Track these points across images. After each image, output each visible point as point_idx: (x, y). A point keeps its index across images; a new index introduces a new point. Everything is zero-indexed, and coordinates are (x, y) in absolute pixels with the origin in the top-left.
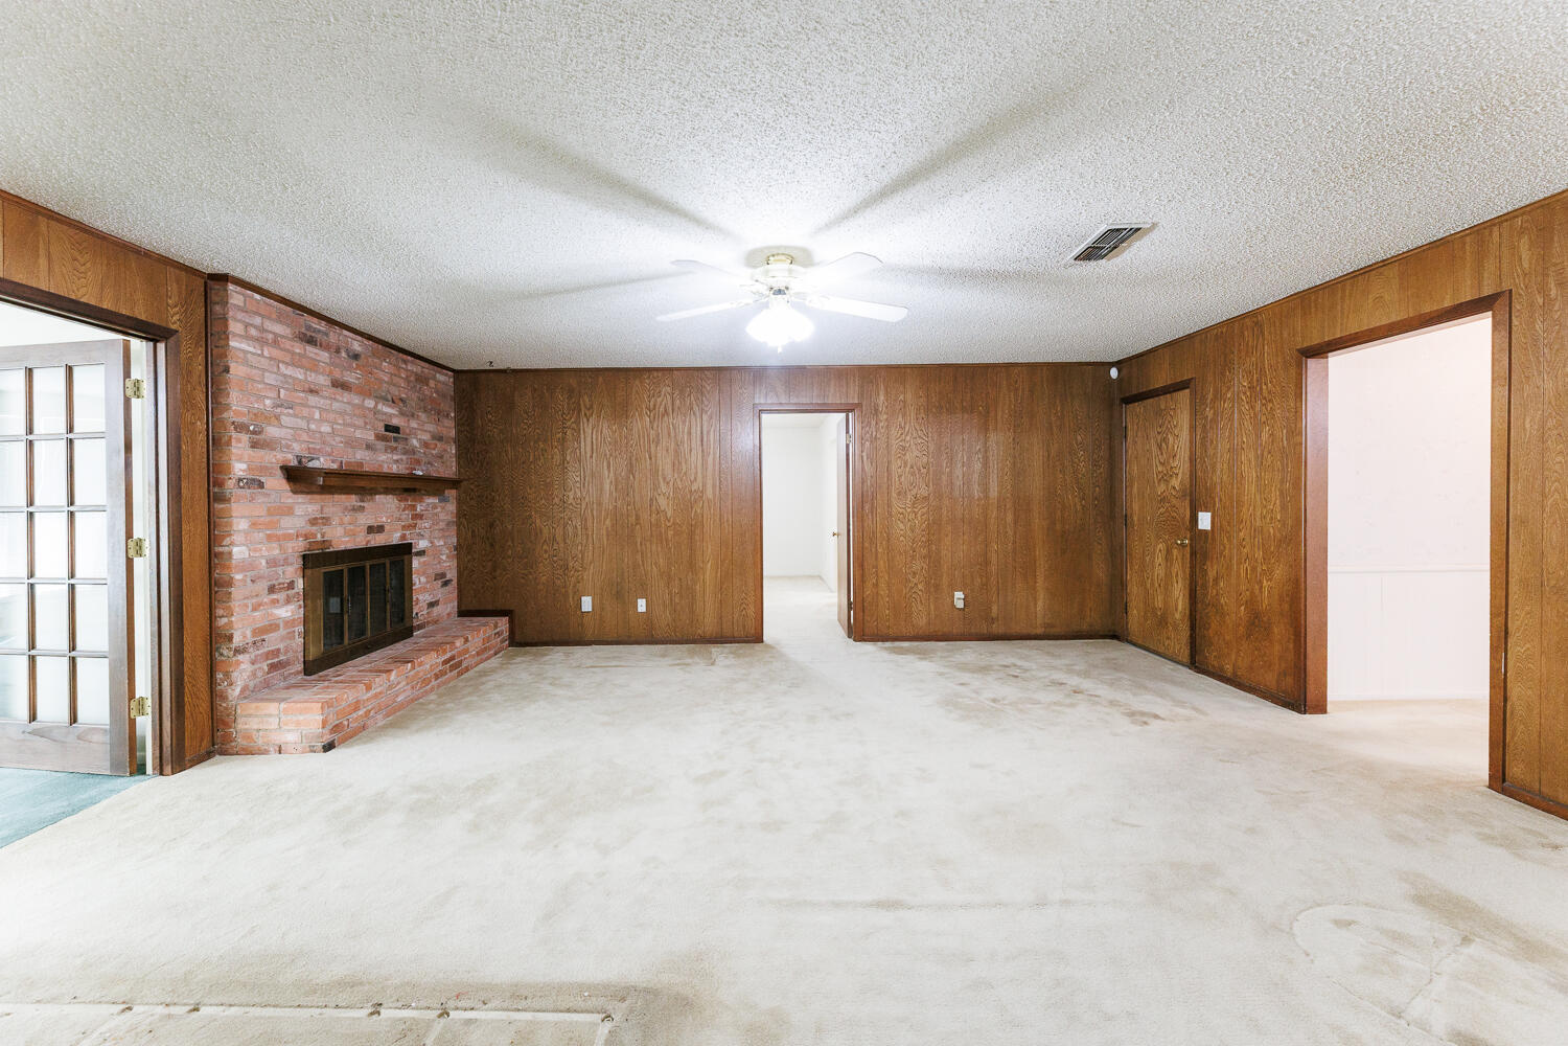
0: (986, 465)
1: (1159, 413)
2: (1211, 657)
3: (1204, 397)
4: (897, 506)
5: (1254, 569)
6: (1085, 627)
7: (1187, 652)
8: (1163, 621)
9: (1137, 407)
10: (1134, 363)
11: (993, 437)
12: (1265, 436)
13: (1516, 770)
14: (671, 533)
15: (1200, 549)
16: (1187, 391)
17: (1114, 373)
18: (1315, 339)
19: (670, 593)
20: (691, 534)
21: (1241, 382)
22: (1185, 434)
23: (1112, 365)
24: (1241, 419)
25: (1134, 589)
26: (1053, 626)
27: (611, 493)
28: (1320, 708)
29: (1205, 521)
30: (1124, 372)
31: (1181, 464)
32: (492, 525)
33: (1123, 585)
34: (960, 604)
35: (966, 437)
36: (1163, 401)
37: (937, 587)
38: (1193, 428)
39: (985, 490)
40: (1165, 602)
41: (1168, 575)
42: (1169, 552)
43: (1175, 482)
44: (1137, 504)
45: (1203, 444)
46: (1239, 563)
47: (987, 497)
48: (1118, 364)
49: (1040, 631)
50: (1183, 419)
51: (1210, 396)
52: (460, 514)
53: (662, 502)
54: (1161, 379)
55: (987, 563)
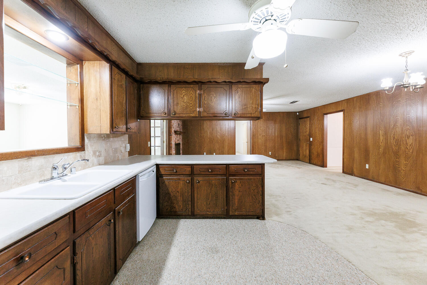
0: (275, 129)
1: (305, 121)
2: (312, 162)
3: (311, 119)
4: (259, 137)
5: (318, 147)
6: (292, 158)
7: (309, 161)
8: (305, 156)
9: (301, 120)
10: (301, 112)
11: (276, 125)
12: (319, 126)
13: (345, 170)
14: (220, 141)
15: (311, 144)
16: (309, 118)
17: (298, 114)
18: (325, 112)
19: (219, 152)
20: (223, 142)
21: (316, 118)
22: (309, 125)
23: (297, 112)
24: (316, 123)
25: (301, 151)
26: (286, 158)
27: (209, 135)
28: (326, 167)
29: (311, 139)
30: (299, 113)
31: (308, 130)
32: (188, 140)
33: (299, 151)
34: (270, 154)
35: (271, 125)
36: (305, 119)
37: (266, 151)
38: (310, 124)
39: (275, 134)
40: (306, 153)
41: (306, 148)
42: (306, 145)
43: (307, 133)
44: (301, 137)
45: (311, 127)
46: (316, 146)
47: (275, 135)
48: (298, 112)
49: (284, 159)
50: (308, 123)
51: (312, 119)
52: (183, 138)
53: (218, 136)
54: (305, 115)
55: (275, 147)
